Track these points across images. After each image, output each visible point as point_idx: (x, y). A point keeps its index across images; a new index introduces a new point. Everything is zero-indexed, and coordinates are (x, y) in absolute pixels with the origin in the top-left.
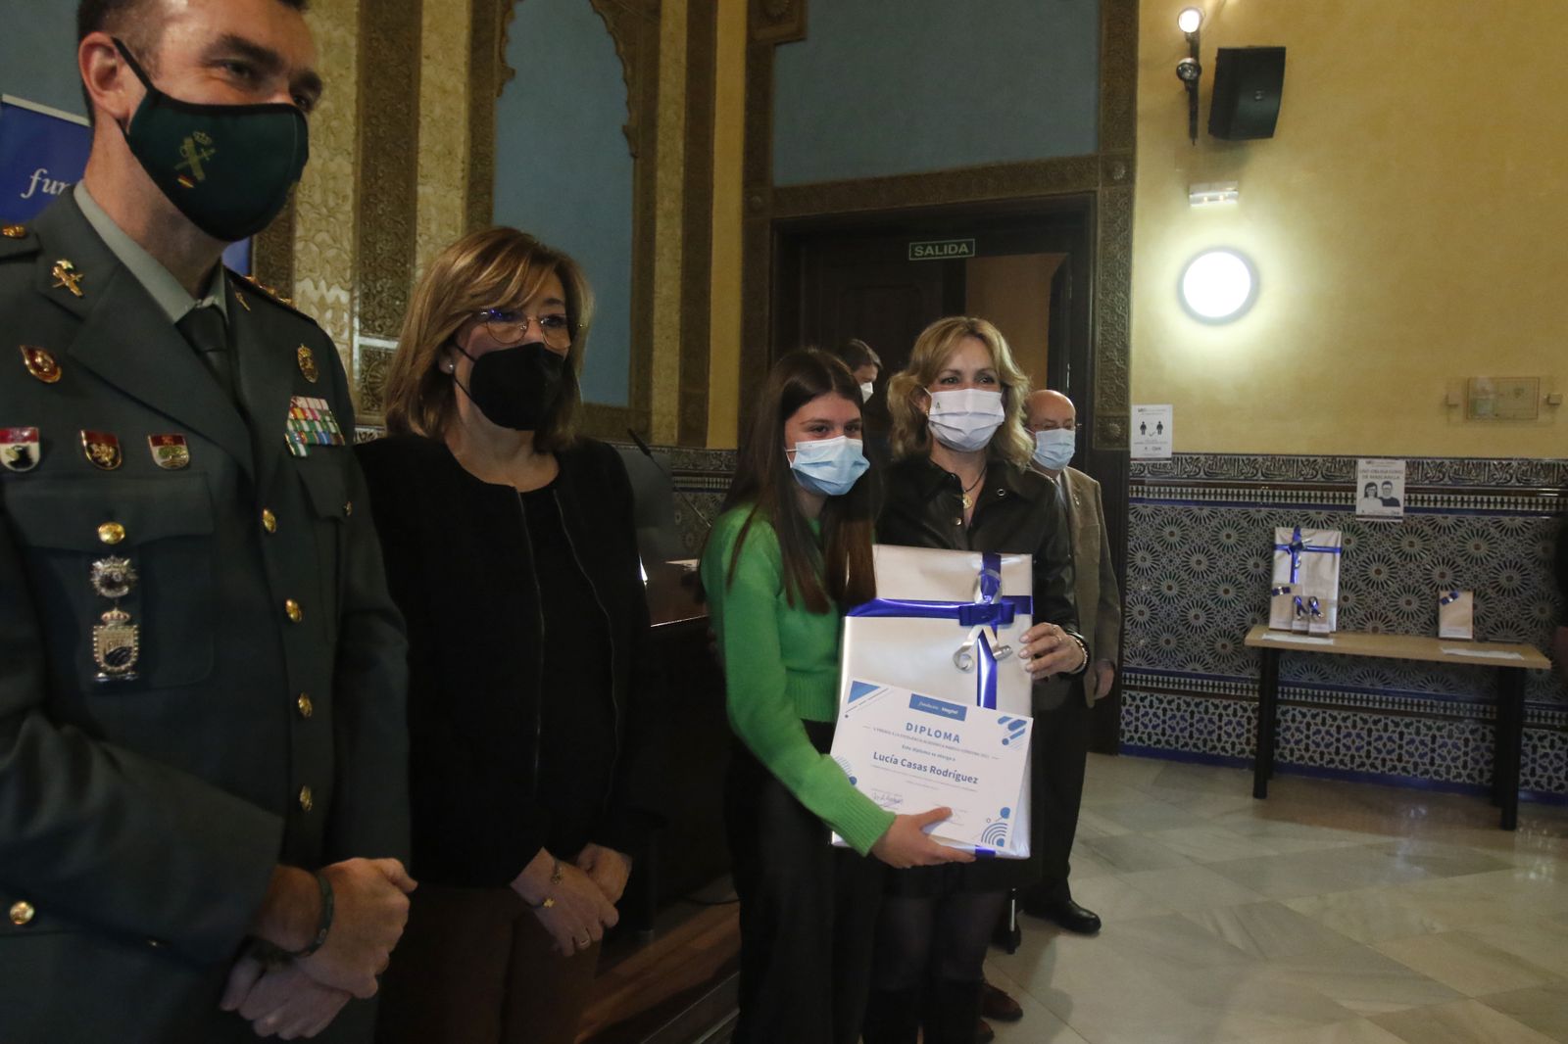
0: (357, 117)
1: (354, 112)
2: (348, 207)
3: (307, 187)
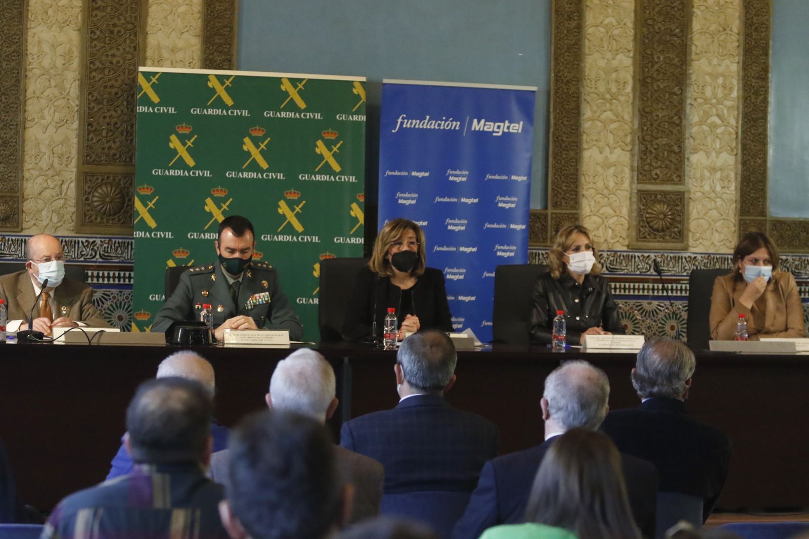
0: (635, 23)
1: (633, 20)
2: (629, 89)
3: (593, 82)
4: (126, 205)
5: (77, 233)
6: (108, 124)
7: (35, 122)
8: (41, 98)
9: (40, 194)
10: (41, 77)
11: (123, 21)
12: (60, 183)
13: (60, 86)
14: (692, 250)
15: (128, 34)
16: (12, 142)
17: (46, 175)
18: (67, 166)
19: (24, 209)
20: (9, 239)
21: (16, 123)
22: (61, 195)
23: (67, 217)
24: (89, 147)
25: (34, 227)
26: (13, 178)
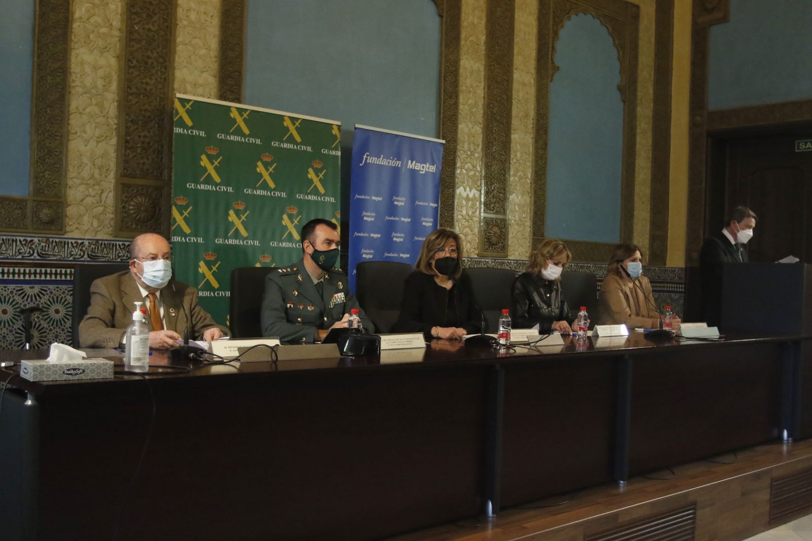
4: (157, 214)
5: (115, 237)
6: (143, 143)
7: (77, 136)
8: (83, 114)
9: (82, 201)
10: (84, 95)
11: (155, 55)
12: (100, 192)
13: (101, 106)
14: (509, 258)
15: (160, 67)
16: (56, 151)
17: (87, 184)
18: (106, 177)
19: (68, 214)
20: (52, 241)
21: (60, 135)
22: (101, 202)
23: (107, 222)
24: (126, 162)
25: (76, 231)
26: (56, 185)
